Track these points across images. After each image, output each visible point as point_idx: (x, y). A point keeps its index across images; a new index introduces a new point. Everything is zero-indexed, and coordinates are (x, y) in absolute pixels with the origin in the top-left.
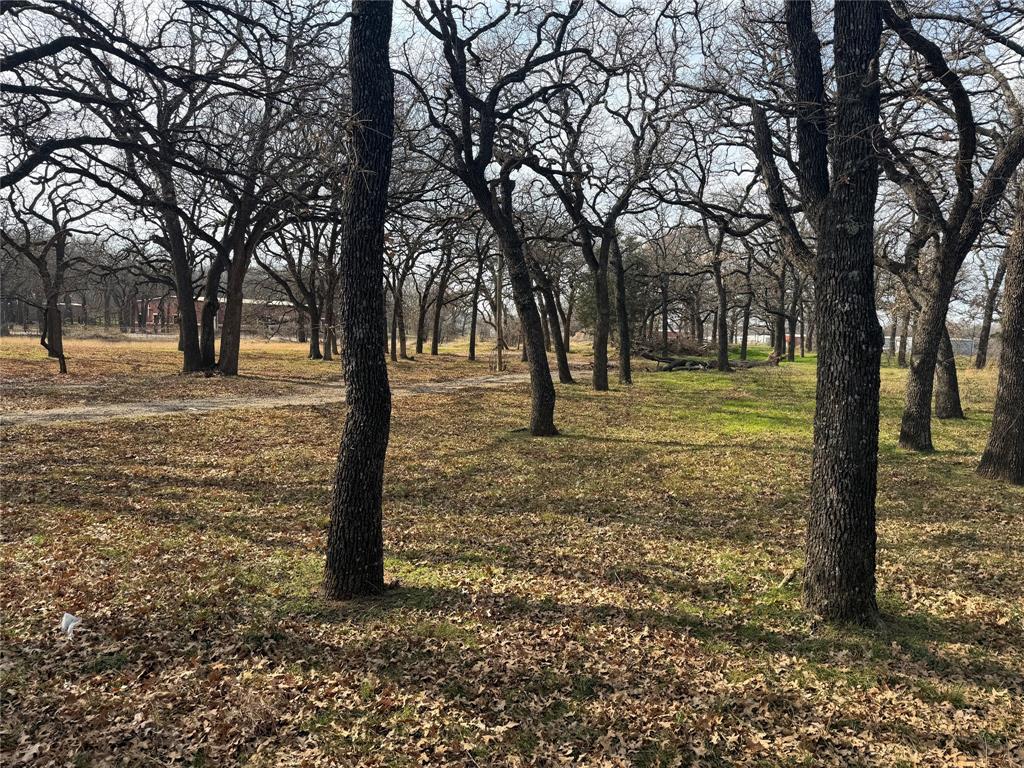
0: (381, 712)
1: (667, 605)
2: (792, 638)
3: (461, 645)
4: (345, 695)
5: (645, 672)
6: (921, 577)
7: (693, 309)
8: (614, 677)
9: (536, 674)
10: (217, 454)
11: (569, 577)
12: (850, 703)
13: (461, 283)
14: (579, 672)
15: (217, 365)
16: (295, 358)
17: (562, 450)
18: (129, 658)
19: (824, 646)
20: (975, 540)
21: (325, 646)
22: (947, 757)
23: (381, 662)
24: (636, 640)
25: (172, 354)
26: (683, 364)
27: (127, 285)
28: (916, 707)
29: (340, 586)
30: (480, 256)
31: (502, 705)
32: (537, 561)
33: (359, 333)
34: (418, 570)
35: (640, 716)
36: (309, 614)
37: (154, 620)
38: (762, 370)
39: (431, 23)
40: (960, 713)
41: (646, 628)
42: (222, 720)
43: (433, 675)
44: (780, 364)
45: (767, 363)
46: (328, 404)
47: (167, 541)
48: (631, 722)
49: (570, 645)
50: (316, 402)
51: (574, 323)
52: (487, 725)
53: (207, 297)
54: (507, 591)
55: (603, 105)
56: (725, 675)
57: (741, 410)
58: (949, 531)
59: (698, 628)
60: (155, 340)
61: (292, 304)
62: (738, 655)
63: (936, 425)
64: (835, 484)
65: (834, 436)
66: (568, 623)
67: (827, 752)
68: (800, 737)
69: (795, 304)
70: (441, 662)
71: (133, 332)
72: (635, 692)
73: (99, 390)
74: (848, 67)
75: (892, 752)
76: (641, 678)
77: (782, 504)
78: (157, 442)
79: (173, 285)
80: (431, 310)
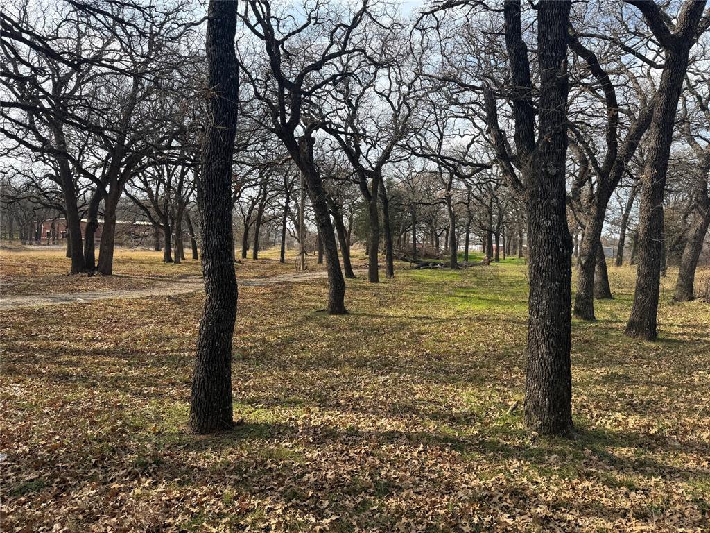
0: (239, 513)
1: (433, 429)
2: (518, 448)
3: (293, 463)
4: (212, 502)
5: (423, 476)
6: (597, 404)
7: (432, 227)
8: (403, 480)
9: (348, 481)
10: (101, 332)
11: (364, 412)
12: (562, 491)
13: (273, 209)
14: (378, 478)
15: (97, 267)
16: (153, 262)
17: (351, 324)
18: (45, 483)
19: (541, 453)
20: (629, 378)
21: (193, 467)
22: (629, 524)
23: (237, 477)
24: (415, 454)
25: (61, 260)
26: (427, 264)
27: (27, 210)
28: (605, 491)
29: (201, 425)
30: (287, 190)
31: (326, 503)
32: (342, 401)
33: (214, 242)
34: (257, 411)
35: (423, 507)
36: (180, 445)
37: (63, 454)
38: (480, 268)
39: (256, 28)
40: (633, 494)
41: (422, 445)
42: (121, 525)
43: (275, 485)
44: (490, 264)
45: (483, 264)
46: (180, 295)
47: (69, 396)
48: (418, 511)
49: (370, 459)
50: (171, 293)
51: (353, 236)
52: (317, 519)
53: (89, 218)
54: (322, 423)
55: (372, 88)
56: (478, 475)
57: (468, 295)
58: (612, 373)
59: (456, 444)
60: (49, 250)
61: (150, 224)
62: (485, 461)
63: (596, 303)
64: (544, 342)
65: (543, 310)
66: (367, 444)
67: (551, 525)
68: (532, 515)
69: (499, 224)
70: (279, 475)
71: (30, 244)
72: (418, 490)
73: (7, 286)
74: (547, 65)
75: (593, 523)
76: (421, 480)
77: (501, 357)
78: (55, 324)
79: (62, 210)
80: (253, 227)
